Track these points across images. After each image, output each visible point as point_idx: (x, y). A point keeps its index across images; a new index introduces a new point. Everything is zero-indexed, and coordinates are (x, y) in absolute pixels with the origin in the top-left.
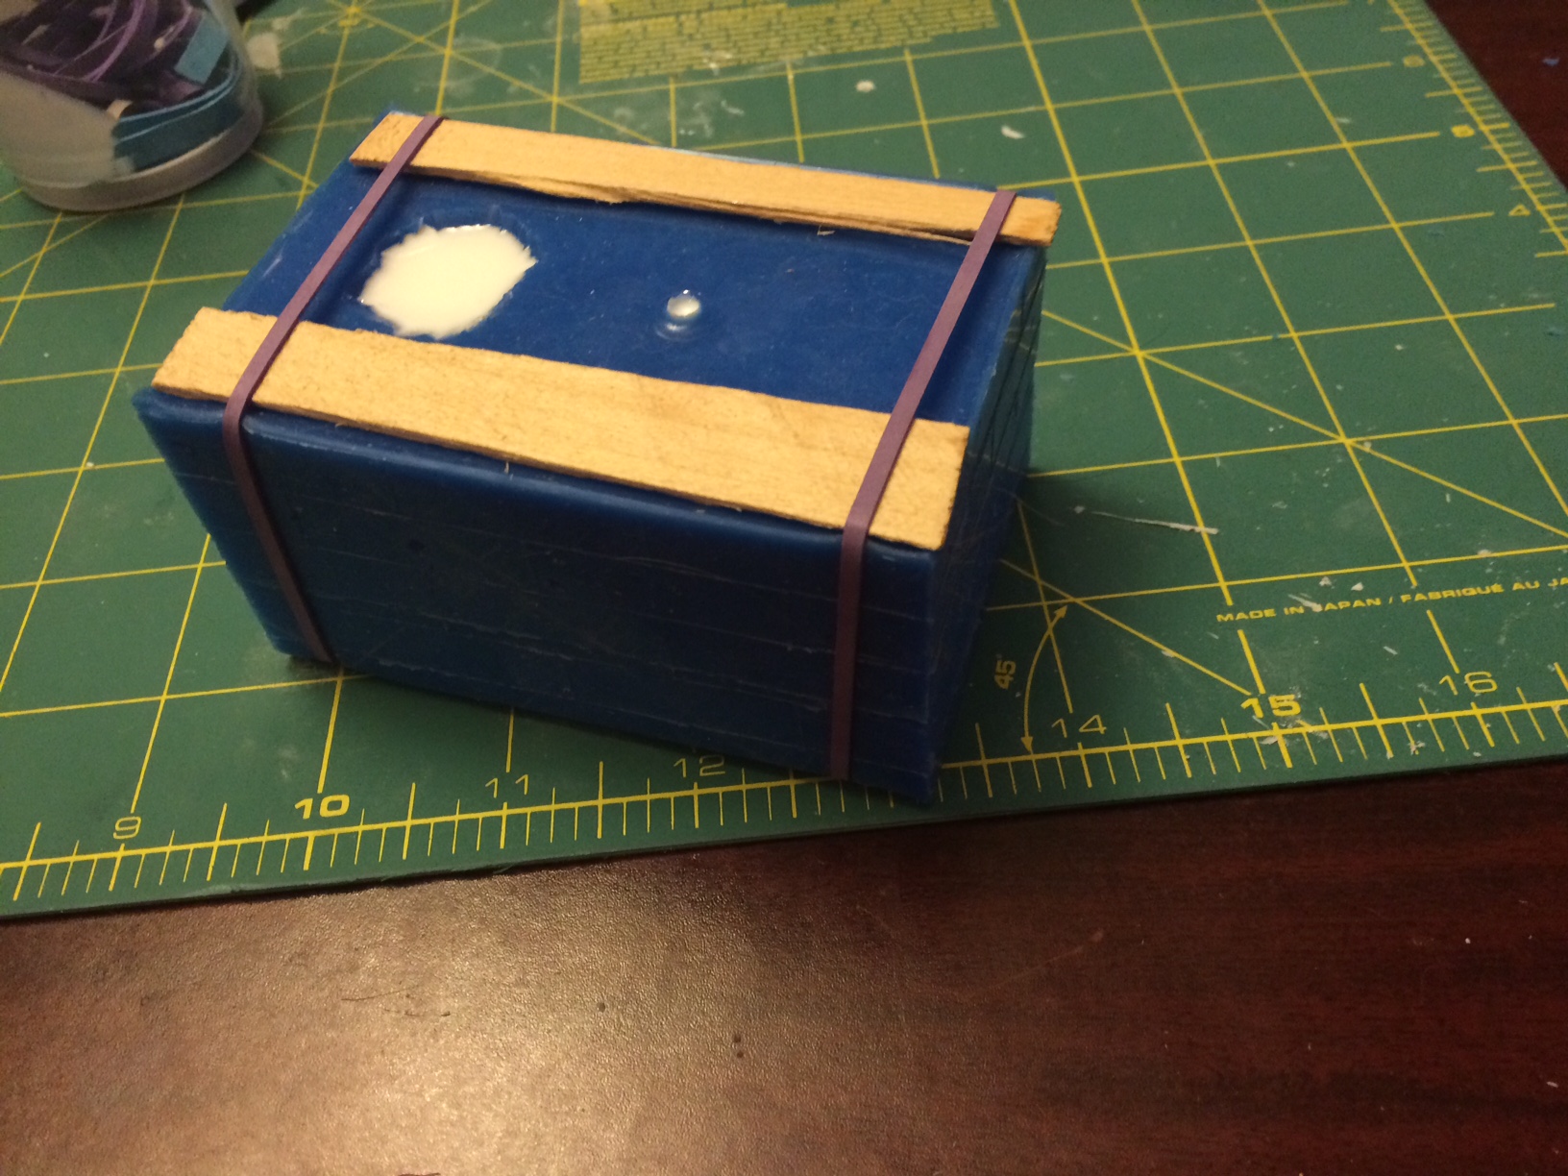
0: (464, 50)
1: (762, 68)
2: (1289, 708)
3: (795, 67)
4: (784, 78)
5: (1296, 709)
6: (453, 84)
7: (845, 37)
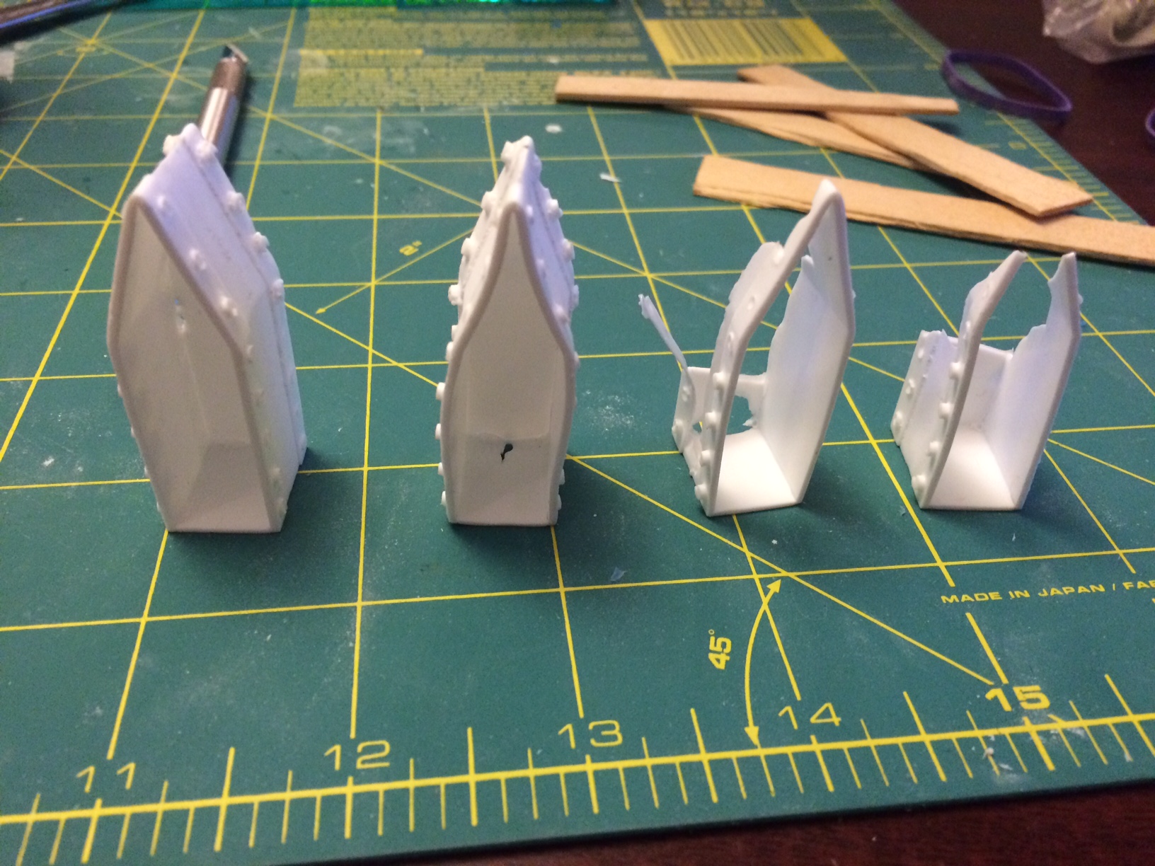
0: (190, 75)
1: (462, 109)
2: (1037, 701)
3: (490, 110)
4: (482, 118)
5: (1045, 703)
6: (173, 98)
7: (535, 95)
